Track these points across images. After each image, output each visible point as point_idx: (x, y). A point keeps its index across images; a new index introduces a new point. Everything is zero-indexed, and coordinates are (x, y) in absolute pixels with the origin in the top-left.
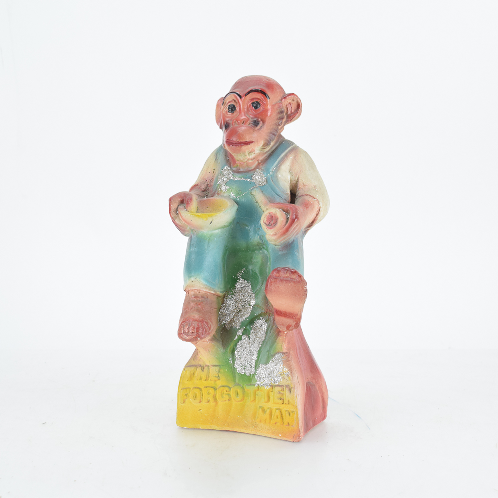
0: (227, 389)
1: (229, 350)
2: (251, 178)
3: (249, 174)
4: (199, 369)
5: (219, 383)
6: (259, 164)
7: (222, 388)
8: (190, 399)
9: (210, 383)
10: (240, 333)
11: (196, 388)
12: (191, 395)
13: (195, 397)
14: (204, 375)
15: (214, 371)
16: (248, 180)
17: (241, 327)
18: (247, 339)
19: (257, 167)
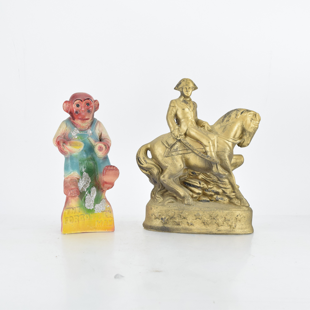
0: (83, 216)
1: (83, 200)
2: (87, 132)
3: (86, 131)
4: (71, 209)
5: (80, 214)
6: (89, 127)
7: (81, 216)
8: (69, 222)
9: (76, 214)
10: (86, 193)
11: (71, 217)
12: (69, 220)
13: (71, 221)
14: (74, 211)
15: (77, 209)
16: (86, 133)
17: (87, 190)
18: (89, 195)
19: (88, 128)
